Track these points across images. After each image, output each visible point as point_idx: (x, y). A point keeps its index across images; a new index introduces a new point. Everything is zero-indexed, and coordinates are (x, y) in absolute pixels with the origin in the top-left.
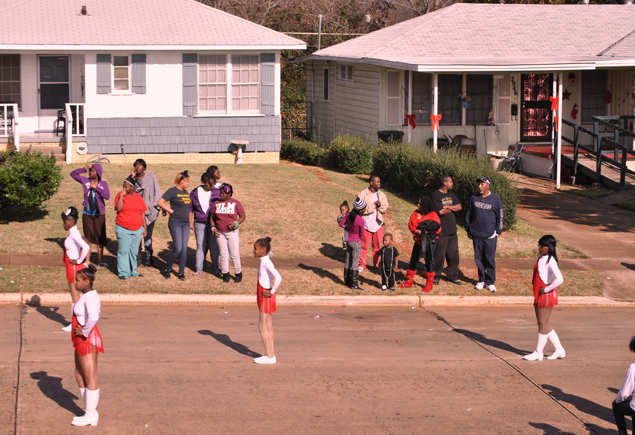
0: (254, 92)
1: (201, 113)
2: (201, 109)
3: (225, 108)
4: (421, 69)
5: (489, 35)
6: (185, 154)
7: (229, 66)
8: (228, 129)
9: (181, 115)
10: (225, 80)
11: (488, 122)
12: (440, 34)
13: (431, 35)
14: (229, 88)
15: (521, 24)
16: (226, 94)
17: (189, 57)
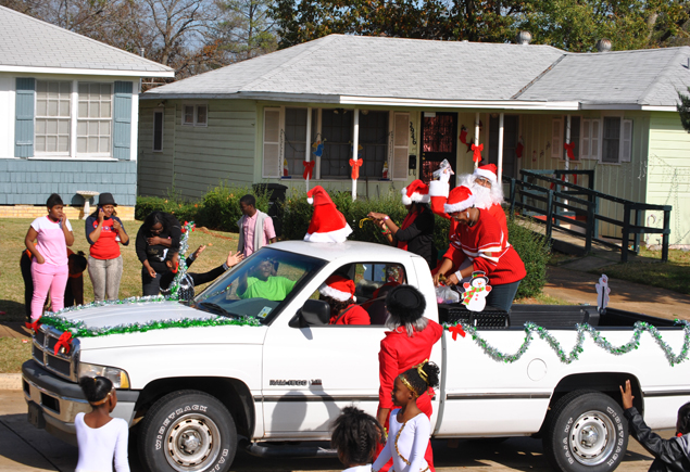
0: (105, 130)
1: (38, 155)
2: (37, 149)
3: (68, 148)
4: (344, 101)
5: (380, 72)
6: (16, 207)
7: (75, 96)
8: (71, 176)
9: (11, 155)
10: (69, 113)
11: (383, 177)
12: (324, 68)
13: (313, 68)
14: (74, 124)
15: (413, 61)
16: (70, 131)
17: (25, 82)
